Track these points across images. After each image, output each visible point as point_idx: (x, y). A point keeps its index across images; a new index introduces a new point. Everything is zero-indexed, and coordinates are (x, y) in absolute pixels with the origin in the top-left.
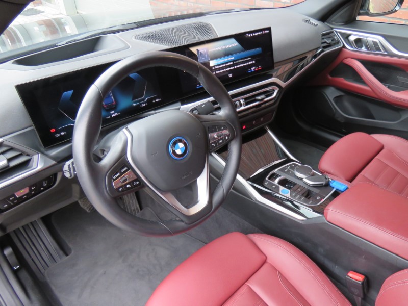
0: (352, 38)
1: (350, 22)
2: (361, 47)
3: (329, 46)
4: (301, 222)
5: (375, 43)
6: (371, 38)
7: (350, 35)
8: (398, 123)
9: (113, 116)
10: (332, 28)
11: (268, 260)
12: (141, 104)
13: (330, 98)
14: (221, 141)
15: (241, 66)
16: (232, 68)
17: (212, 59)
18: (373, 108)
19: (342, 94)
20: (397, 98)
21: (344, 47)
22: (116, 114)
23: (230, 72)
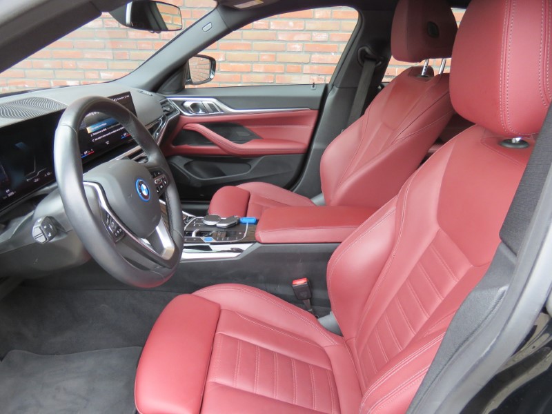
0: (188, 104)
1: (180, 90)
2: (198, 111)
3: (169, 114)
4: (236, 259)
5: (211, 105)
6: (206, 102)
7: (184, 102)
8: (251, 172)
9: (9, 195)
10: (165, 98)
11: (222, 308)
12: (33, 180)
13: (180, 167)
14: (161, 187)
15: (114, 132)
16: (108, 135)
17: (88, 125)
18: (222, 166)
19: (191, 160)
20: (246, 150)
21: (181, 114)
22: (12, 193)
23: (107, 138)
